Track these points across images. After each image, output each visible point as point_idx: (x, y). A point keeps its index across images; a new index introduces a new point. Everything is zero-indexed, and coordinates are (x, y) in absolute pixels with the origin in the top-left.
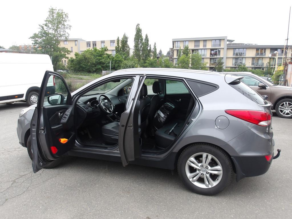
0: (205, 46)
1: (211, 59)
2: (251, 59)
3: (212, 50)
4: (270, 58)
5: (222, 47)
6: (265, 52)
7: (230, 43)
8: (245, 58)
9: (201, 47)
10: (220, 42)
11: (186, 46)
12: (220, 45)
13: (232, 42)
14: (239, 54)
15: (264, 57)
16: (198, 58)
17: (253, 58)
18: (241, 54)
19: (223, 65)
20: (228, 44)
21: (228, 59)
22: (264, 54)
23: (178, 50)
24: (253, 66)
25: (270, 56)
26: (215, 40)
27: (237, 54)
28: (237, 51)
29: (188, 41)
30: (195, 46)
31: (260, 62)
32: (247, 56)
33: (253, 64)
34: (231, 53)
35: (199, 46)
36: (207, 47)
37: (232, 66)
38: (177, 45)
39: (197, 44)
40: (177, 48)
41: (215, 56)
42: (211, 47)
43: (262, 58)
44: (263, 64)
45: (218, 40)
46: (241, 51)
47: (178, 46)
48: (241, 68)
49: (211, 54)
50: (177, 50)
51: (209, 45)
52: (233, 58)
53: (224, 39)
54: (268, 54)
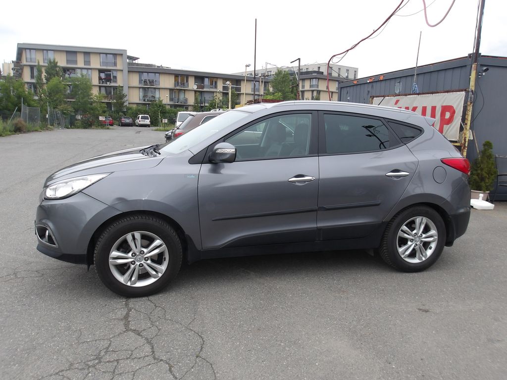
0: (87, 62)
1: (100, 87)
2: (168, 92)
3: (101, 71)
4: (196, 91)
5: (119, 67)
6: (187, 81)
7: (131, 61)
8: (159, 88)
9: (80, 63)
10: (115, 59)
11: (52, 61)
12: (115, 64)
13: (135, 60)
14: (148, 82)
15: (187, 90)
16: (86, 84)
17: (171, 90)
18: (152, 82)
19: (125, 99)
20: (129, 64)
21: (131, 90)
22: (186, 84)
23: (32, 68)
24: (172, 103)
25: (195, 87)
26: (107, 54)
27: (145, 82)
28: (145, 76)
29: (53, 52)
30: (68, 62)
31: (182, 96)
32: (161, 86)
33: (171, 99)
34: (135, 80)
35: (76, 62)
36: (92, 66)
37: (138, 102)
38: (28, 56)
39: (71, 58)
40: (31, 61)
41: (108, 83)
42: (99, 67)
43: (185, 90)
44: (186, 100)
45: (112, 55)
46: (151, 76)
47: (31, 59)
48: (156, 105)
49: (100, 78)
50: (30, 66)
51: (96, 63)
52: (140, 88)
53: (122, 55)
54: (192, 85)
